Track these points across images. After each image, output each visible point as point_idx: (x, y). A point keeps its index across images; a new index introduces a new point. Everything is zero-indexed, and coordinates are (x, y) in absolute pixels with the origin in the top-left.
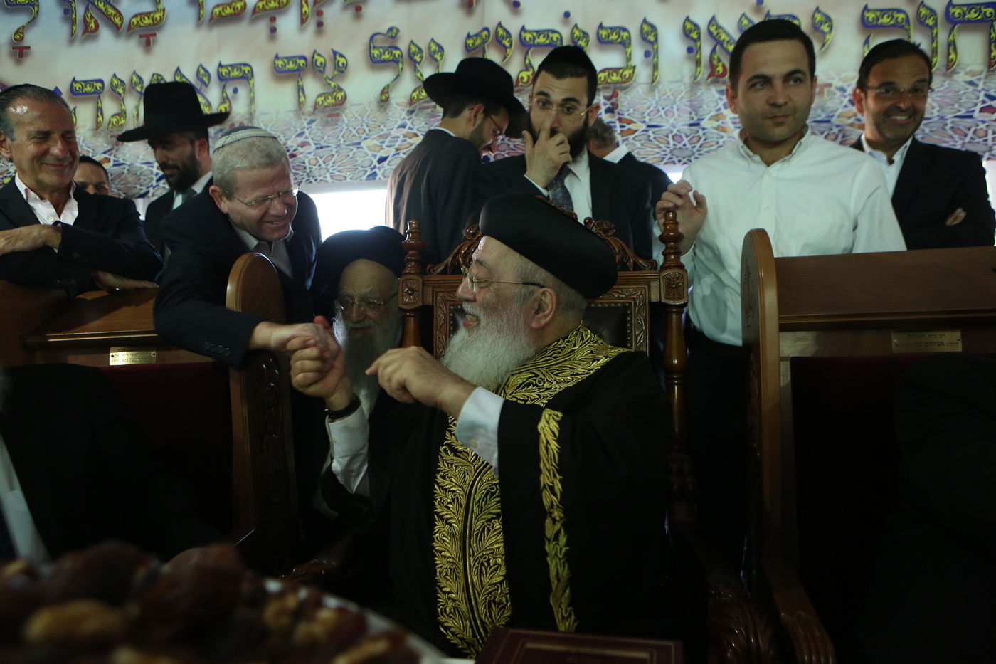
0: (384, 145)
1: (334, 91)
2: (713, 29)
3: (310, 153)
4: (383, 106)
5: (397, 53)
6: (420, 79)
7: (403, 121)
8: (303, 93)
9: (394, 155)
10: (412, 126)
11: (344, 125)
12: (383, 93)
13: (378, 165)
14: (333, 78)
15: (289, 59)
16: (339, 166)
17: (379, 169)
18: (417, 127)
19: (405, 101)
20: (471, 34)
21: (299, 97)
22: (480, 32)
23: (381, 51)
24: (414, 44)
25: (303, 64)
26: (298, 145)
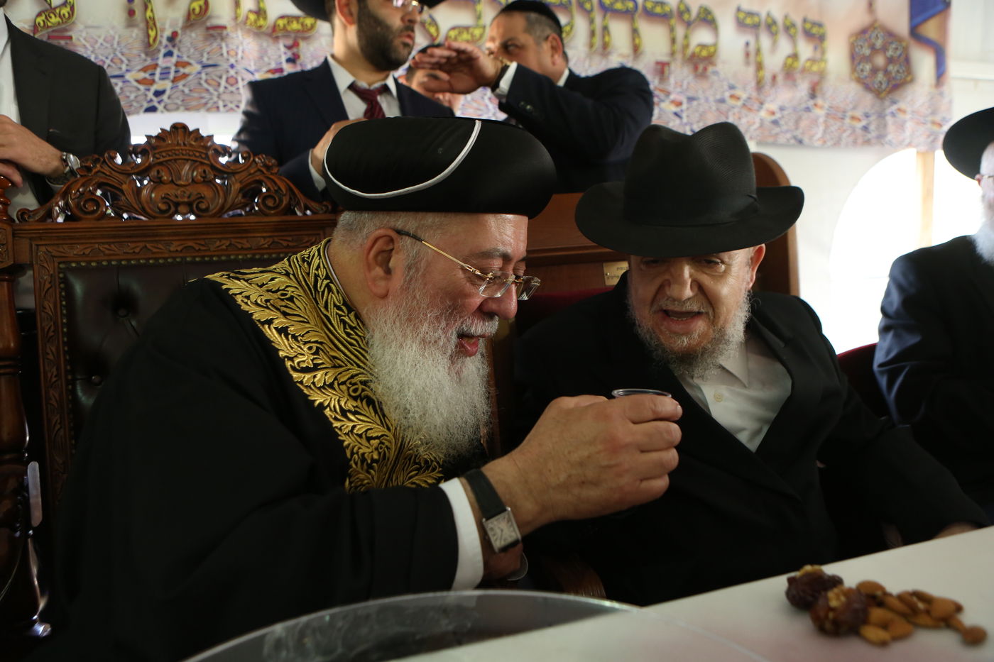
19: (28, 27)
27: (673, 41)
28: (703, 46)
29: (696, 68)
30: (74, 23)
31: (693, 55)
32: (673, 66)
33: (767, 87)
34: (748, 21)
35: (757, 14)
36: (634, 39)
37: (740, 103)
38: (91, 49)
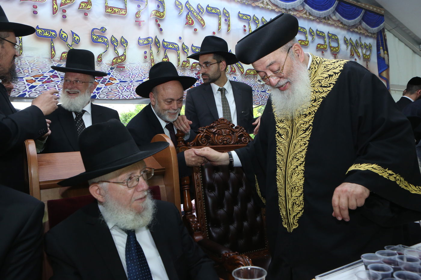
0: (100, 82)
3: (58, 82)
4: (99, 64)
5: (106, 39)
6: (117, 54)
7: (109, 72)
8: (54, 49)
9: (104, 87)
10: (113, 75)
12: (98, 57)
13: (96, 92)
14: (71, 45)
15: (46, 30)
18: (115, 76)
20: (141, 38)
21: (52, 52)
22: (147, 38)
23: (98, 37)
24: (114, 37)
25: (54, 35)
26: (51, 76)
30: (125, 62)
38: (131, 71)
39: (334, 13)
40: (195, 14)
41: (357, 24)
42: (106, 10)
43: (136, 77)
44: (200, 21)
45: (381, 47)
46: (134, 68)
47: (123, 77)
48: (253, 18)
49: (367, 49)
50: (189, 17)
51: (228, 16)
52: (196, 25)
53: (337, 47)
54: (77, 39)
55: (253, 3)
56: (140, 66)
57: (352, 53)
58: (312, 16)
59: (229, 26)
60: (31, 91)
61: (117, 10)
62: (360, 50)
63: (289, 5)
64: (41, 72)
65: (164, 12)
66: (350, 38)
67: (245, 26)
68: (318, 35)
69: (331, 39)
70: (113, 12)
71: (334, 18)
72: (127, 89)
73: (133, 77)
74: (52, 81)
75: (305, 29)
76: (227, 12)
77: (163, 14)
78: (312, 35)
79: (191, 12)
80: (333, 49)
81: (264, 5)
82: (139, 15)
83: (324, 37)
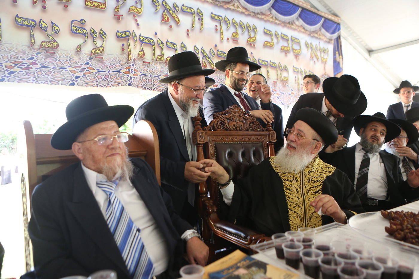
0: (79, 71)
1: (52, 41)
2: (202, 51)
3: (38, 69)
4: (78, 53)
5: (85, 31)
6: (96, 45)
7: (88, 62)
8: (34, 38)
9: (83, 76)
10: (91, 65)
11: (57, 58)
12: (78, 47)
13: (75, 80)
14: (51, 35)
15: (25, 19)
16: (55, 77)
17: (76, 81)
18: (94, 65)
19: (89, 53)
20: (119, 31)
21: (31, 40)
22: (125, 32)
23: (77, 28)
24: (93, 29)
25: (34, 24)
26: (30, 63)
27: (278, 75)
28: (285, 77)
29: (283, 84)
30: (104, 53)
31: (283, 80)
32: (277, 83)
33: (300, 91)
34: (296, 70)
35: (298, 69)
36: (268, 74)
37: (294, 95)
38: (109, 62)
39: (297, 19)
40: (171, 12)
41: (317, 30)
42: (86, 3)
43: (114, 67)
44: (175, 18)
45: (337, 52)
46: (112, 59)
47: (101, 67)
48: (225, 19)
49: (324, 53)
50: (165, 14)
51: (201, 15)
52: (172, 23)
53: (299, 50)
54: (57, 30)
55: (225, 5)
56: (118, 57)
57: (312, 56)
58: (277, 20)
59: (202, 24)
60: (10, 76)
61: (96, 4)
62: (319, 54)
63: (257, 9)
64: (21, 59)
65: (141, 8)
66: (311, 43)
67: (216, 26)
68: (282, 38)
69: (293, 42)
70: (92, 5)
71: (297, 23)
72: (104, 79)
73: (110, 67)
74: (31, 68)
75: (271, 31)
76: (201, 11)
77: (140, 10)
78: (277, 37)
79: (167, 10)
80: (296, 51)
81: (235, 8)
82: (118, 10)
83: (287, 40)
